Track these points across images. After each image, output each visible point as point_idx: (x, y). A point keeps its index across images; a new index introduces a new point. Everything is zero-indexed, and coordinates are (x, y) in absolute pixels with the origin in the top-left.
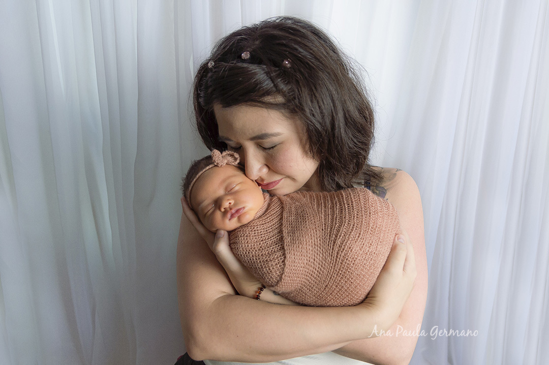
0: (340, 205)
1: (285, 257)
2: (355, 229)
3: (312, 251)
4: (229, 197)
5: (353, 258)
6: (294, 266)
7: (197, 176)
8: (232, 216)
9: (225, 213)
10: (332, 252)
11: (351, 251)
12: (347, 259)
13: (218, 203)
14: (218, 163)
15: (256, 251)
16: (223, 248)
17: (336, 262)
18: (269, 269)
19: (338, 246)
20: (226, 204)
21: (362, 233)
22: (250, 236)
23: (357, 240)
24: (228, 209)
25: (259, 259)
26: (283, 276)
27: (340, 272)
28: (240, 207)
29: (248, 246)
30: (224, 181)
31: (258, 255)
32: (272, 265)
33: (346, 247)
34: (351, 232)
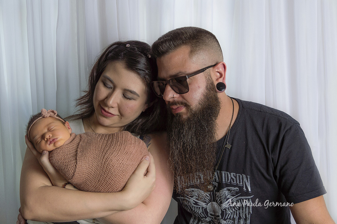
0: (112, 139)
1: (77, 163)
2: (116, 151)
3: (91, 161)
4: (49, 133)
5: (113, 165)
6: (81, 168)
7: (33, 123)
8: (51, 143)
9: (47, 141)
10: (102, 162)
11: (112, 162)
12: (109, 166)
13: (43, 137)
14: (44, 116)
15: (62, 160)
16: (45, 160)
17: (103, 167)
18: (68, 169)
19: (105, 159)
20: (47, 136)
21: (119, 153)
22: (59, 153)
23: (116, 156)
24: (49, 139)
25: (63, 164)
26: (75, 173)
27: (106, 173)
28: (55, 138)
29: (58, 158)
30: (47, 125)
31: (63, 163)
32: (70, 167)
33: (109, 159)
34: (113, 152)
